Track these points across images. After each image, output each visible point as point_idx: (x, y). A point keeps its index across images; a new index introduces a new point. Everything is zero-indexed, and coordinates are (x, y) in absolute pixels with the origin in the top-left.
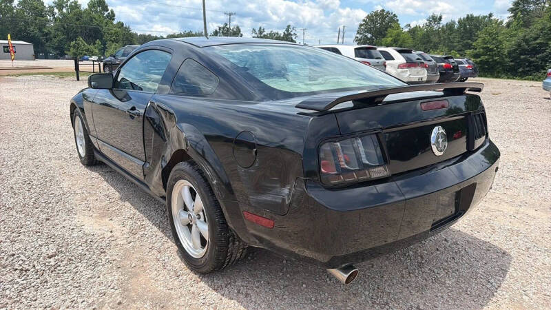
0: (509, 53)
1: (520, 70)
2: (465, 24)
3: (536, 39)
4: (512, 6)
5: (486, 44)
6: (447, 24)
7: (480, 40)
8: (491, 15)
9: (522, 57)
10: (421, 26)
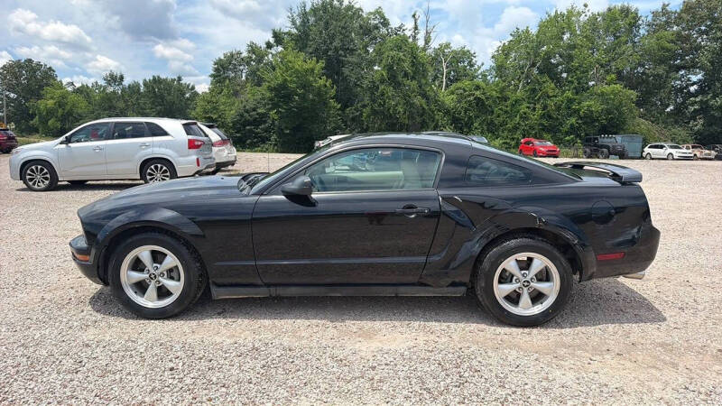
0: (234, 123)
1: (248, 141)
2: (153, 87)
3: (254, 110)
4: (213, 73)
5: (207, 113)
6: (130, 85)
7: (198, 110)
8: (180, 79)
9: (248, 128)
10: (90, 85)
